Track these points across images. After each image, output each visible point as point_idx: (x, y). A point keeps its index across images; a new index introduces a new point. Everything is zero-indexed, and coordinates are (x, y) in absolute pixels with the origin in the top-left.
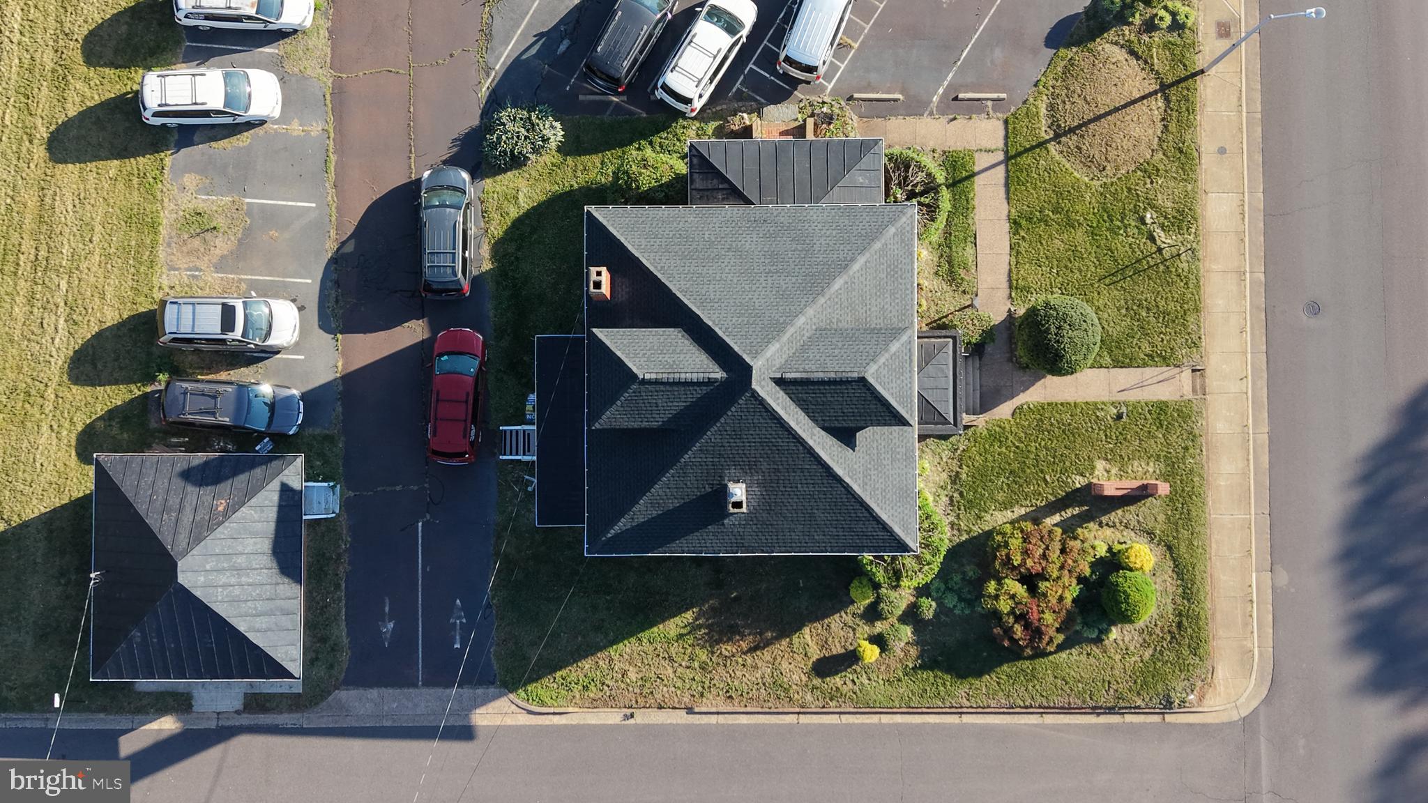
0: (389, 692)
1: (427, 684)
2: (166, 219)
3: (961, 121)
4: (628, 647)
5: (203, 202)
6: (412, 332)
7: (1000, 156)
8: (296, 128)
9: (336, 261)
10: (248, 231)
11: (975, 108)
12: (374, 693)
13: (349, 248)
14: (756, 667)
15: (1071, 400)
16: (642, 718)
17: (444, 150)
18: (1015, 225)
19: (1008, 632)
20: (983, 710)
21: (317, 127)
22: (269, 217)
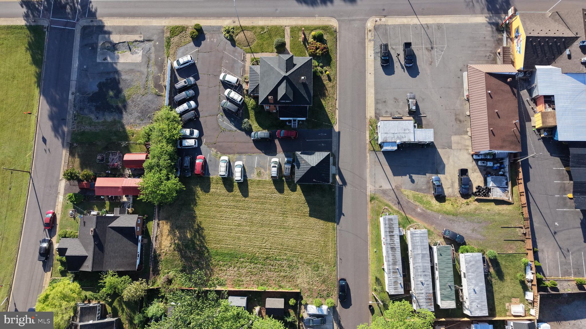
0: (333, 144)
1: (332, 139)
2: (258, 179)
3: (246, 60)
4: (326, 109)
5: (256, 173)
6: (277, 142)
7: (252, 54)
8: (244, 160)
9: (266, 153)
10: (261, 167)
11: (244, 58)
12: (333, 147)
13: (263, 151)
14: (330, 90)
15: (289, 44)
16: (337, 107)
17: (248, 137)
18: (262, 52)
19: (325, 52)
20: (336, 57)
21: (244, 157)
22: (258, 163)
